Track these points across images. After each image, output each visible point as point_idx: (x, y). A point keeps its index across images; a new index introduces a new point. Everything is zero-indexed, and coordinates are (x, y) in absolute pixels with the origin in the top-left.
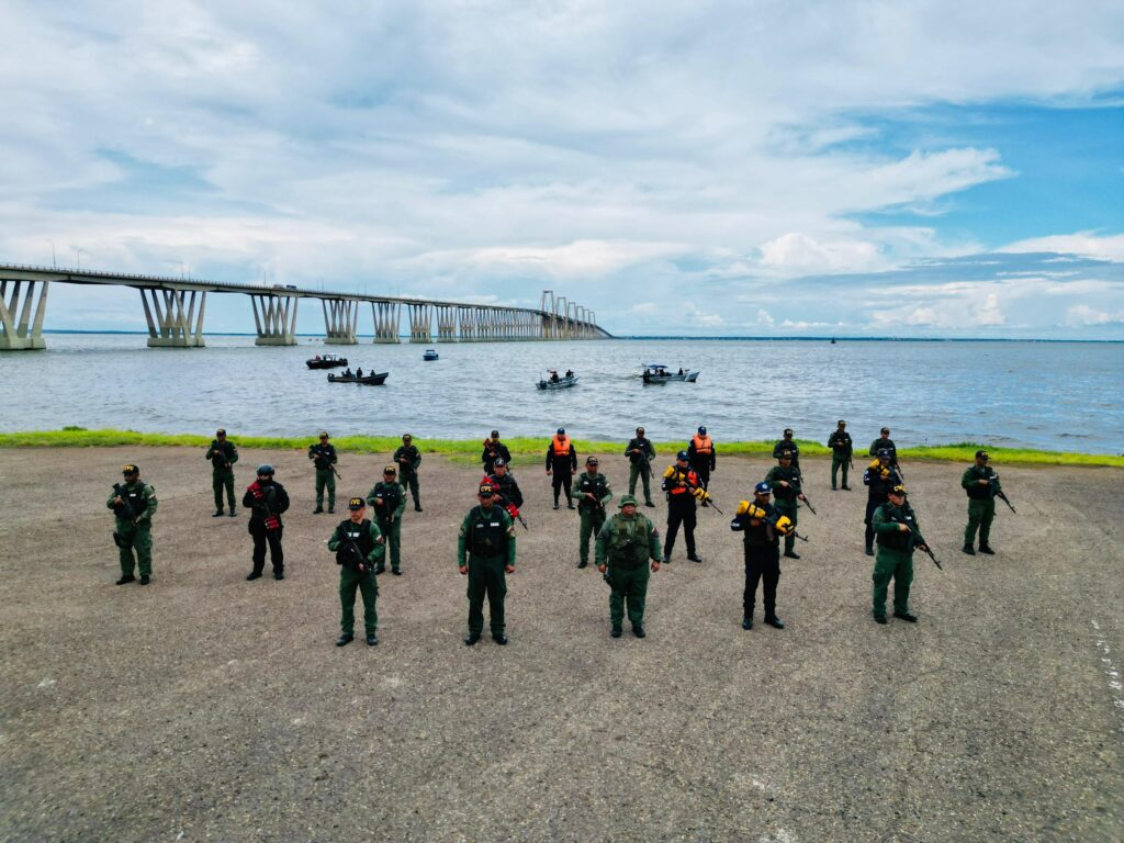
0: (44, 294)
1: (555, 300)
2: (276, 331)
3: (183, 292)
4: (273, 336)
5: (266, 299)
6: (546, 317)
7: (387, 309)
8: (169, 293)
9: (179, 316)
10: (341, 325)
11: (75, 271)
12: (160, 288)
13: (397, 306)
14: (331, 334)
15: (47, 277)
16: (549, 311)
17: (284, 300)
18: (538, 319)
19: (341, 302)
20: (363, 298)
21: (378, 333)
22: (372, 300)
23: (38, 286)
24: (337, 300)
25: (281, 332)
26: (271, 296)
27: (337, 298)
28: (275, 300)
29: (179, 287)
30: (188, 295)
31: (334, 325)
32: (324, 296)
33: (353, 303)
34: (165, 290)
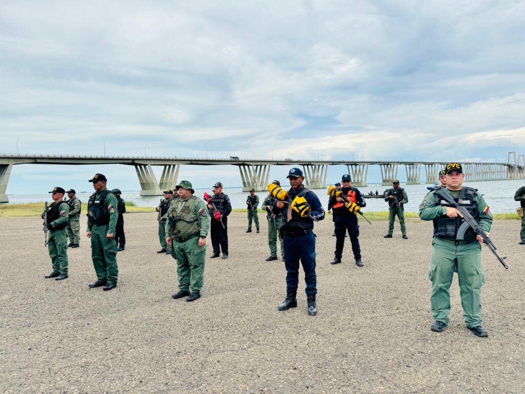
0: (269, 170)
1: (517, 157)
2: (358, 181)
3: (319, 166)
4: (357, 183)
5: (354, 166)
6: (510, 167)
7: (413, 168)
8: (313, 166)
9: (317, 176)
10: (389, 177)
11: (279, 160)
12: (310, 164)
13: (418, 166)
14: (384, 181)
15: (270, 163)
16: (512, 163)
17: (362, 166)
18: (506, 167)
19: (389, 166)
20: (401, 163)
21: (409, 180)
22: (405, 163)
23: (267, 166)
24: (387, 165)
25: (360, 181)
26: (356, 165)
27: (387, 164)
28: (358, 166)
29: (317, 164)
30: (321, 167)
31: (386, 177)
32: (381, 163)
33: (396, 166)
34: (312, 165)
